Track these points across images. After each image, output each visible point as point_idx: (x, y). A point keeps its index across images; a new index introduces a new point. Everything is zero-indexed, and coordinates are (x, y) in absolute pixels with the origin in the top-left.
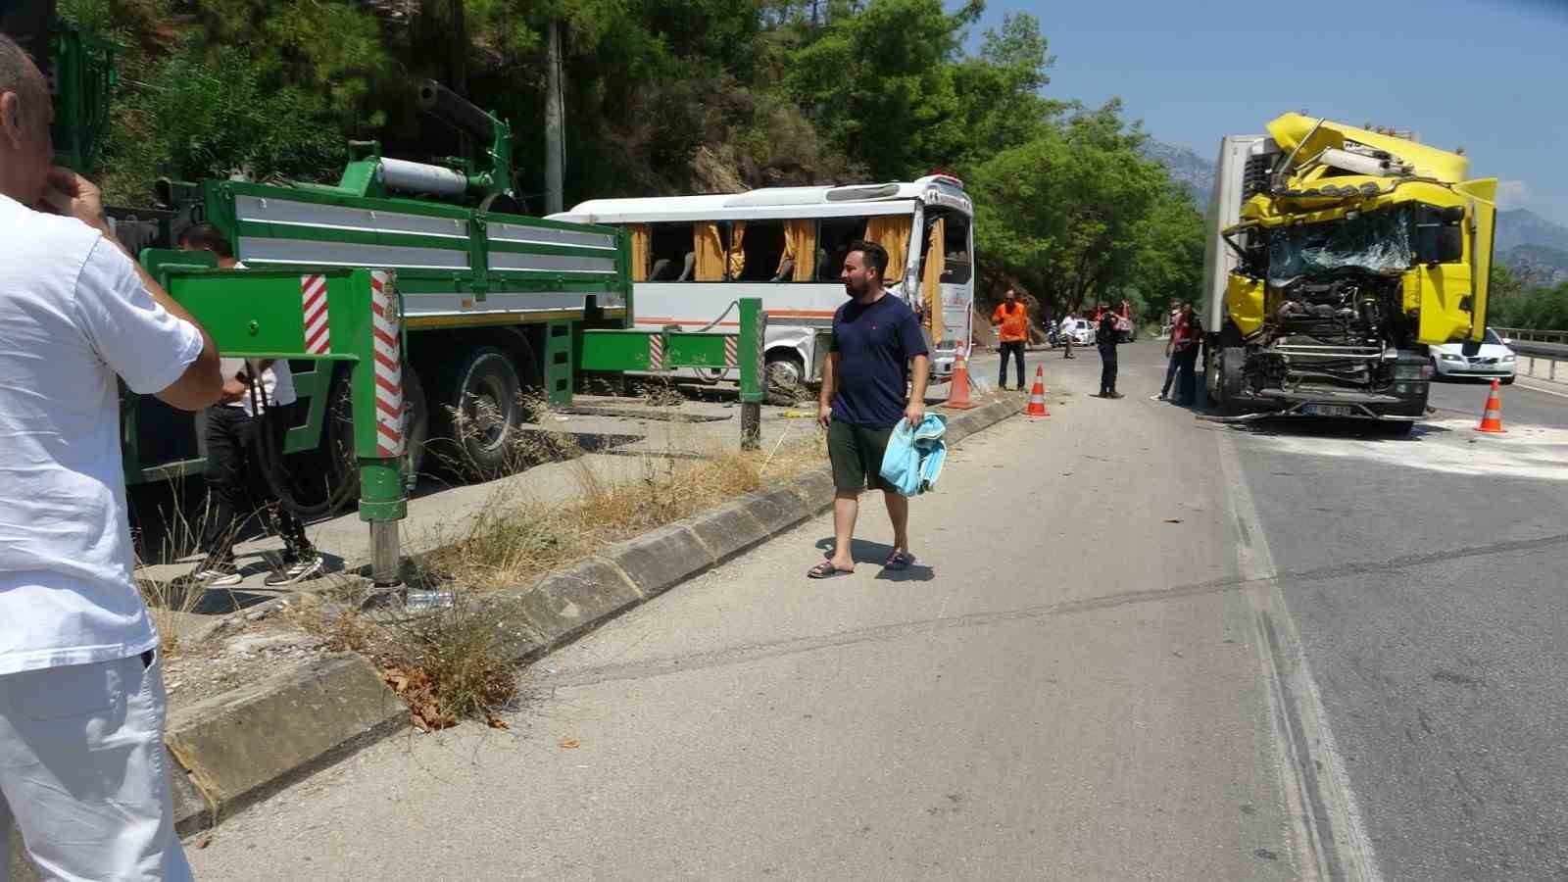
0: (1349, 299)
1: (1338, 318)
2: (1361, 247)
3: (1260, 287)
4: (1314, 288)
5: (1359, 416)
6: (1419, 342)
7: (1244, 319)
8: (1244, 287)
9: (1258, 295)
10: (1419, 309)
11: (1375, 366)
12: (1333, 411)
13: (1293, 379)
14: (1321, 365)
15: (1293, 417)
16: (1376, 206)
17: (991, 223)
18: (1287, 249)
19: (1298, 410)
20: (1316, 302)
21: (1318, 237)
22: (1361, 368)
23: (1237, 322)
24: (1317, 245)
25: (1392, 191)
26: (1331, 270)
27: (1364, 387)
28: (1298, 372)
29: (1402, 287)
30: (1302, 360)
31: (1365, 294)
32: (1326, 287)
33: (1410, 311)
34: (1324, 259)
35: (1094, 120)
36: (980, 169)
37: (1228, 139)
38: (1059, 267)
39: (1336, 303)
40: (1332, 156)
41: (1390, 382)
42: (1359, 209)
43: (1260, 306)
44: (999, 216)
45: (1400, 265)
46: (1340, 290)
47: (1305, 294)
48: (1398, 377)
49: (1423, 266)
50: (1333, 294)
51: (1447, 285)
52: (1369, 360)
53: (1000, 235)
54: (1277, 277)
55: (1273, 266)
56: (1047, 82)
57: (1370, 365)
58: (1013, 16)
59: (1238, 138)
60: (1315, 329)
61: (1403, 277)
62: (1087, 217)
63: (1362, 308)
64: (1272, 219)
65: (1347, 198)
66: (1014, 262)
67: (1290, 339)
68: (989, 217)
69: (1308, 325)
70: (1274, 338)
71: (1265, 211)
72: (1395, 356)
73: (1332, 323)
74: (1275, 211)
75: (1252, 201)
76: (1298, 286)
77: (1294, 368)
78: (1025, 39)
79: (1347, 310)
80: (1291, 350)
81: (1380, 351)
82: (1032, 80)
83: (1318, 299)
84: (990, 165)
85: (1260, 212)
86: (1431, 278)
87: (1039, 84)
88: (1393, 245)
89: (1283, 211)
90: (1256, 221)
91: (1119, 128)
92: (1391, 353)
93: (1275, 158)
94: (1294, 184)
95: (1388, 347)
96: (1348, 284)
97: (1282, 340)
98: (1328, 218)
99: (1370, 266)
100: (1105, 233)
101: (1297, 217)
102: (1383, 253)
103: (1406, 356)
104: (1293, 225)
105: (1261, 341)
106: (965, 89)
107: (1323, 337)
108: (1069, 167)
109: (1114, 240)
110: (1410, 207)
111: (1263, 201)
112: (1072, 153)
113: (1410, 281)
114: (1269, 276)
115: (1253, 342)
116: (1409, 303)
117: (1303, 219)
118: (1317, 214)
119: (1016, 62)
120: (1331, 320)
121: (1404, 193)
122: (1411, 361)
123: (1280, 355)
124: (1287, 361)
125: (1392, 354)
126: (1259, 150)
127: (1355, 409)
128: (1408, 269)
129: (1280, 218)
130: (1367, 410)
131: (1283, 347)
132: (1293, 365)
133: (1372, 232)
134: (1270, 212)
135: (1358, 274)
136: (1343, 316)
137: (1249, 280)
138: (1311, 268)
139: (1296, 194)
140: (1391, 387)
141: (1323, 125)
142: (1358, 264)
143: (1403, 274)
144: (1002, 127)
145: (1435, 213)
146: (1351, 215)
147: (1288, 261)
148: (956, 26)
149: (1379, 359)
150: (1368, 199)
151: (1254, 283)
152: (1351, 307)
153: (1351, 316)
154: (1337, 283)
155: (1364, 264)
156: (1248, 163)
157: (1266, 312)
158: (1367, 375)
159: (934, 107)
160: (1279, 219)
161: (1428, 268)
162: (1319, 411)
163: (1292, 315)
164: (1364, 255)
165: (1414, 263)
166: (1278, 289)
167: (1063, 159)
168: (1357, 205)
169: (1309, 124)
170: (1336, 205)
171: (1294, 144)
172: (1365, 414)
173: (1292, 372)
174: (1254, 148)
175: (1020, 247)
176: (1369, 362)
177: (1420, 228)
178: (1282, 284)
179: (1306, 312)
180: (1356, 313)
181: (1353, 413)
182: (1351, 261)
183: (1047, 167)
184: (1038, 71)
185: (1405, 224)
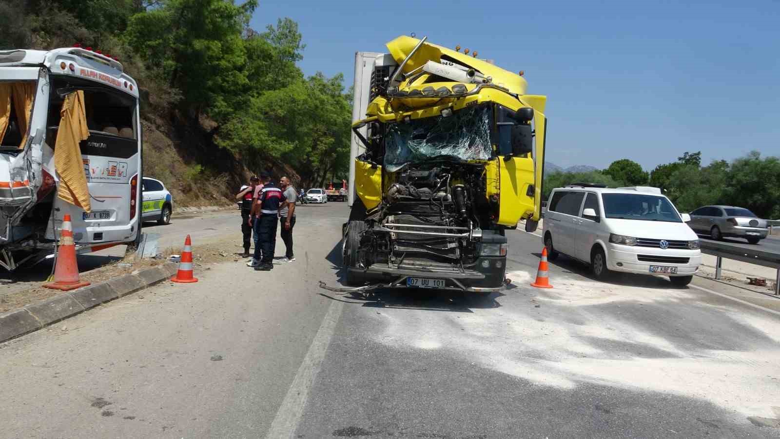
0: (444, 184)
1: (435, 200)
2: (452, 139)
3: (379, 172)
4: (418, 174)
5: (452, 288)
6: (498, 223)
7: (366, 197)
8: (366, 171)
9: (377, 178)
10: (498, 195)
11: (465, 244)
12: (431, 284)
13: (398, 254)
14: (421, 242)
15: (399, 289)
16: (464, 105)
17: (261, 131)
18: (398, 139)
19: (404, 283)
20: (418, 186)
21: (421, 131)
22: (453, 245)
23: (362, 199)
24: (421, 137)
25: (477, 92)
26: (431, 159)
27: (455, 262)
28: (402, 249)
29: (485, 175)
30: (405, 237)
31: (456, 179)
32: (426, 173)
33: (491, 196)
34: (424, 149)
35: (329, 84)
36: (258, 100)
37: (359, 53)
38: (309, 160)
39: (433, 187)
40: (432, 66)
41: (477, 258)
42: (452, 108)
43: (379, 187)
44: (266, 128)
45: (484, 156)
46: (437, 175)
47: (411, 178)
48: (482, 254)
49: (501, 158)
50: (432, 179)
51: (518, 174)
52: (460, 238)
53: (266, 138)
54: (391, 163)
55: (388, 155)
56: (301, 58)
57: (461, 244)
58: (283, 19)
59: (366, 54)
60: (418, 210)
61: (487, 167)
62: (325, 134)
63: (454, 193)
64: (387, 115)
65: (443, 98)
66: (274, 155)
67: (398, 217)
68: (261, 128)
69: (411, 205)
70: (386, 215)
71: (382, 109)
72: (480, 235)
73: (430, 204)
74: (390, 109)
75: (373, 102)
76: (405, 171)
77: (400, 244)
78: (289, 33)
79: (442, 194)
80: (398, 228)
81: (469, 231)
82: (293, 57)
83: (419, 183)
84: (263, 98)
85: (379, 110)
86: (507, 168)
87: (297, 59)
88: (478, 139)
89: (395, 110)
90: (376, 117)
91: (342, 90)
92: (476, 233)
93: (391, 69)
94: (404, 87)
95: (474, 227)
96: (444, 171)
97: (391, 218)
98: (428, 115)
99: (460, 156)
100: (334, 143)
101: (405, 114)
102: (470, 146)
103: (489, 235)
104: (403, 121)
105: (376, 217)
106: (254, 57)
107: (423, 217)
108: (305, 102)
109: (339, 147)
110: (490, 106)
111: (381, 101)
112: (309, 95)
113: (491, 170)
114: (385, 163)
115: (370, 218)
116: (491, 189)
117: (409, 116)
118: (420, 112)
119: (284, 45)
120: (429, 202)
121: (485, 96)
122: (493, 239)
123: (388, 233)
124: (393, 237)
125: (478, 234)
126: (380, 63)
127: (449, 282)
128: (490, 159)
129: (393, 114)
130: (458, 283)
131: (391, 226)
132: (399, 241)
133: (461, 128)
134: (386, 110)
135: (451, 162)
136: (439, 199)
137: (369, 166)
138: (415, 157)
139: (403, 94)
140: (477, 263)
141: (426, 43)
142: (450, 153)
143: (486, 163)
144: (276, 80)
145: (508, 114)
146: (445, 112)
147: (399, 150)
148: (239, 13)
149: (467, 239)
150: (458, 99)
151: (374, 168)
152: (446, 191)
153: (445, 199)
154: (435, 170)
155: (455, 154)
156: (373, 73)
157: (383, 192)
158: (458, 251)
159: (229, 61)
160: (392, 116)
161: (505, 160)
162: (419, 284)
163: (399, 196)
164: (455, 147)
165: (494, 155)
166: (392, 173)
167: (303, 97)
168: (450, 104)
169: (415, 42)
170: (435, 104)
171: (403, 57)
172: (458, 286)
173: (397, 248)
174: (377, 61)
175: (278, 146)
176: (460, 240)
177: (499, 126)
178: (394, 169)
179: (410, 194)
180: (449, 196)
181: (447, 285)
182: (445, 151)
183: (293, 101)
184: (296, 52)
185: (486, 121)
